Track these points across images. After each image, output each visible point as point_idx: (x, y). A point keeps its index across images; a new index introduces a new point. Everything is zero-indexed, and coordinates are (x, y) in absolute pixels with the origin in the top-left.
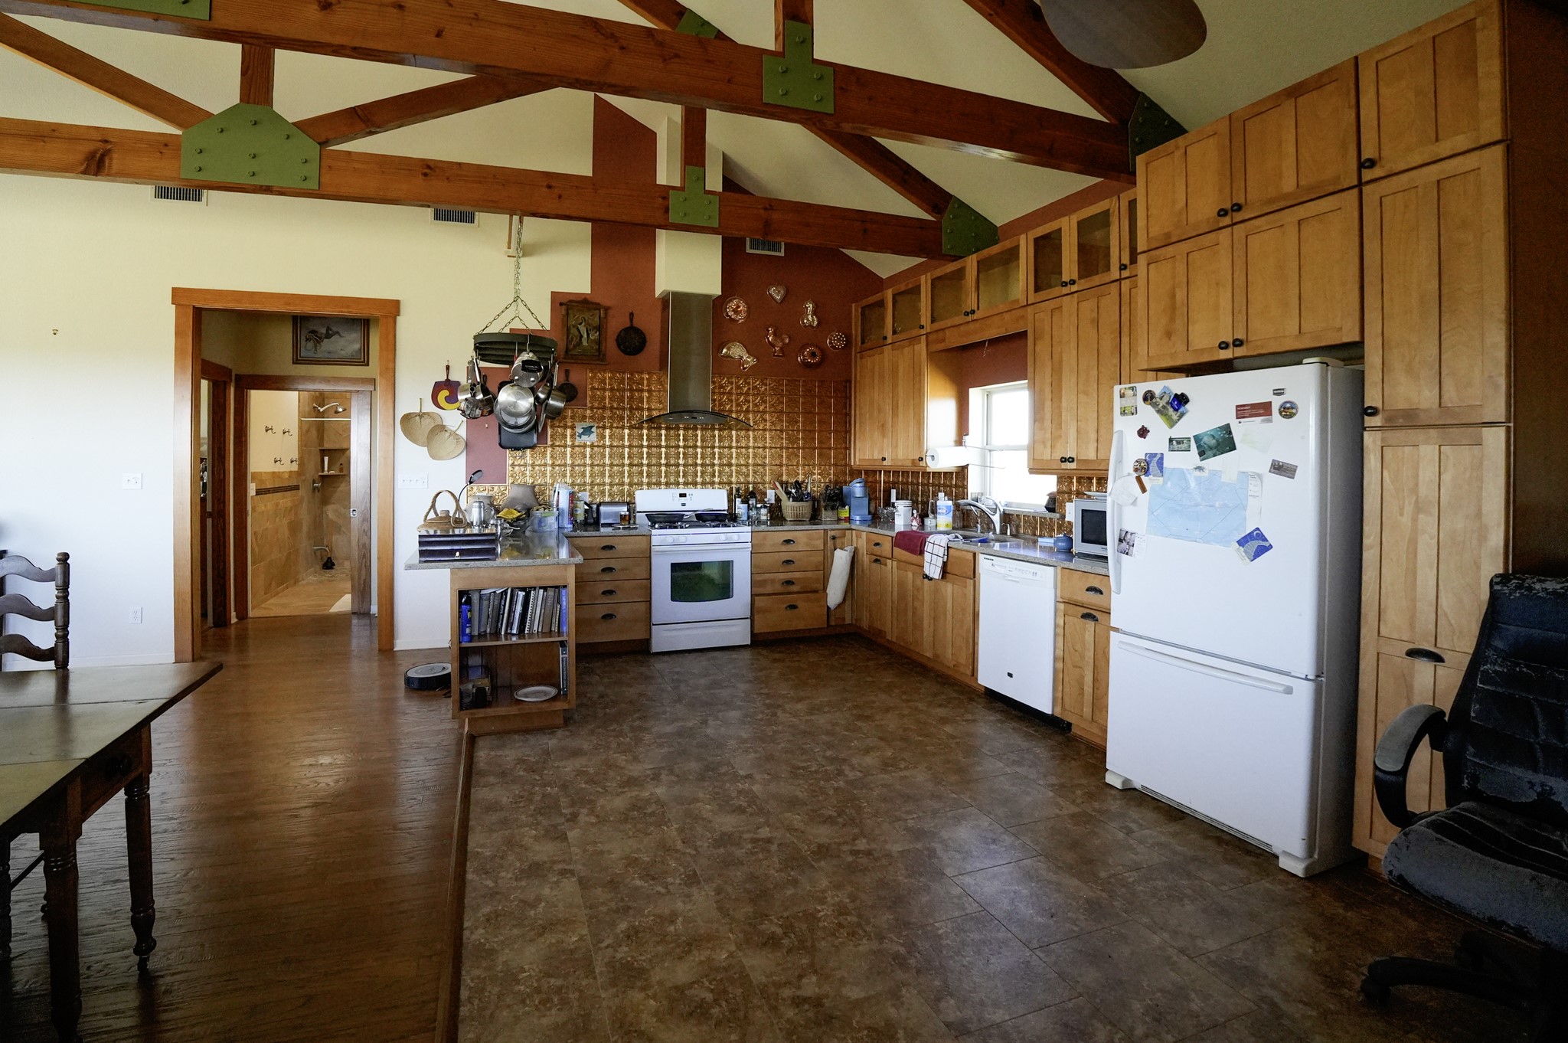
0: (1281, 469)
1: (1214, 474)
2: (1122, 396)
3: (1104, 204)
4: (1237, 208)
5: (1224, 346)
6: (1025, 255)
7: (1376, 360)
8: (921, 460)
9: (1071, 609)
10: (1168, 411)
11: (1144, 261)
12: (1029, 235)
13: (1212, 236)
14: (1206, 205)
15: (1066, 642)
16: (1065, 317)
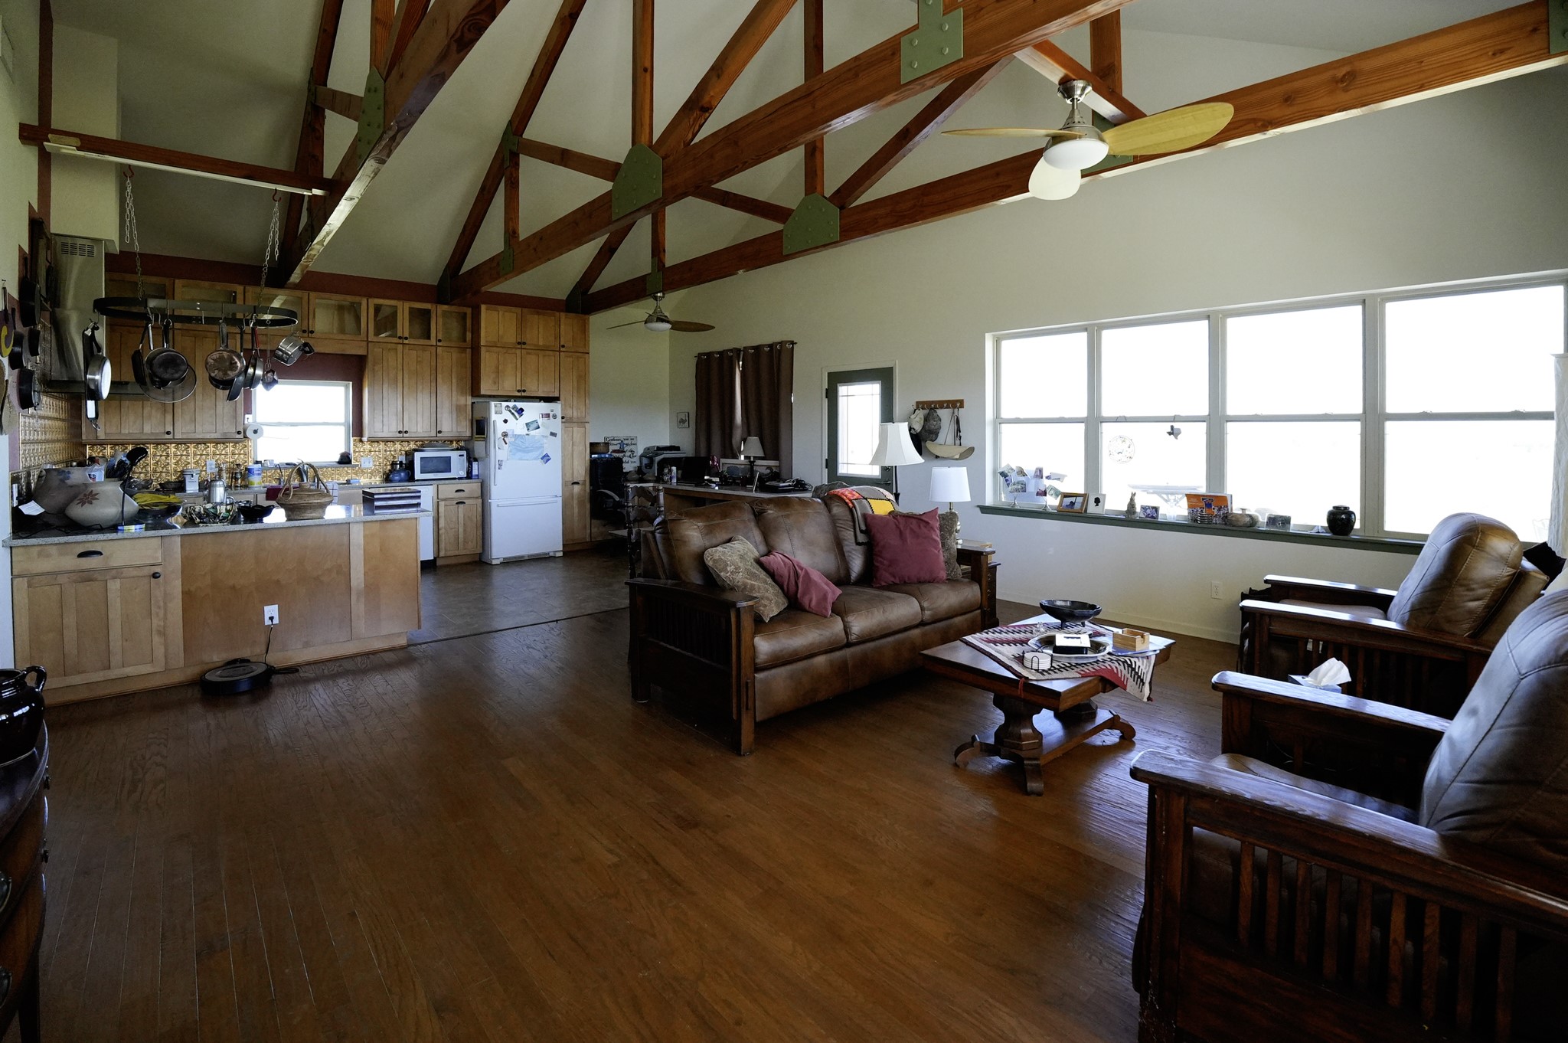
0: (553, 434)
1: (534, 436)
2: (495, 406)
3: (427, 306)
4: (524, 343)
5: (519, 391)
6: (366, 311)
7: (563, 403)
8: (239, 433)
9: (448, 503)
10: (516, 414)
11: (483, 350)
12: (370, 300)
13: (514, 350)
14: (511, 337)
15: (445, 519)
16: (400, 356)
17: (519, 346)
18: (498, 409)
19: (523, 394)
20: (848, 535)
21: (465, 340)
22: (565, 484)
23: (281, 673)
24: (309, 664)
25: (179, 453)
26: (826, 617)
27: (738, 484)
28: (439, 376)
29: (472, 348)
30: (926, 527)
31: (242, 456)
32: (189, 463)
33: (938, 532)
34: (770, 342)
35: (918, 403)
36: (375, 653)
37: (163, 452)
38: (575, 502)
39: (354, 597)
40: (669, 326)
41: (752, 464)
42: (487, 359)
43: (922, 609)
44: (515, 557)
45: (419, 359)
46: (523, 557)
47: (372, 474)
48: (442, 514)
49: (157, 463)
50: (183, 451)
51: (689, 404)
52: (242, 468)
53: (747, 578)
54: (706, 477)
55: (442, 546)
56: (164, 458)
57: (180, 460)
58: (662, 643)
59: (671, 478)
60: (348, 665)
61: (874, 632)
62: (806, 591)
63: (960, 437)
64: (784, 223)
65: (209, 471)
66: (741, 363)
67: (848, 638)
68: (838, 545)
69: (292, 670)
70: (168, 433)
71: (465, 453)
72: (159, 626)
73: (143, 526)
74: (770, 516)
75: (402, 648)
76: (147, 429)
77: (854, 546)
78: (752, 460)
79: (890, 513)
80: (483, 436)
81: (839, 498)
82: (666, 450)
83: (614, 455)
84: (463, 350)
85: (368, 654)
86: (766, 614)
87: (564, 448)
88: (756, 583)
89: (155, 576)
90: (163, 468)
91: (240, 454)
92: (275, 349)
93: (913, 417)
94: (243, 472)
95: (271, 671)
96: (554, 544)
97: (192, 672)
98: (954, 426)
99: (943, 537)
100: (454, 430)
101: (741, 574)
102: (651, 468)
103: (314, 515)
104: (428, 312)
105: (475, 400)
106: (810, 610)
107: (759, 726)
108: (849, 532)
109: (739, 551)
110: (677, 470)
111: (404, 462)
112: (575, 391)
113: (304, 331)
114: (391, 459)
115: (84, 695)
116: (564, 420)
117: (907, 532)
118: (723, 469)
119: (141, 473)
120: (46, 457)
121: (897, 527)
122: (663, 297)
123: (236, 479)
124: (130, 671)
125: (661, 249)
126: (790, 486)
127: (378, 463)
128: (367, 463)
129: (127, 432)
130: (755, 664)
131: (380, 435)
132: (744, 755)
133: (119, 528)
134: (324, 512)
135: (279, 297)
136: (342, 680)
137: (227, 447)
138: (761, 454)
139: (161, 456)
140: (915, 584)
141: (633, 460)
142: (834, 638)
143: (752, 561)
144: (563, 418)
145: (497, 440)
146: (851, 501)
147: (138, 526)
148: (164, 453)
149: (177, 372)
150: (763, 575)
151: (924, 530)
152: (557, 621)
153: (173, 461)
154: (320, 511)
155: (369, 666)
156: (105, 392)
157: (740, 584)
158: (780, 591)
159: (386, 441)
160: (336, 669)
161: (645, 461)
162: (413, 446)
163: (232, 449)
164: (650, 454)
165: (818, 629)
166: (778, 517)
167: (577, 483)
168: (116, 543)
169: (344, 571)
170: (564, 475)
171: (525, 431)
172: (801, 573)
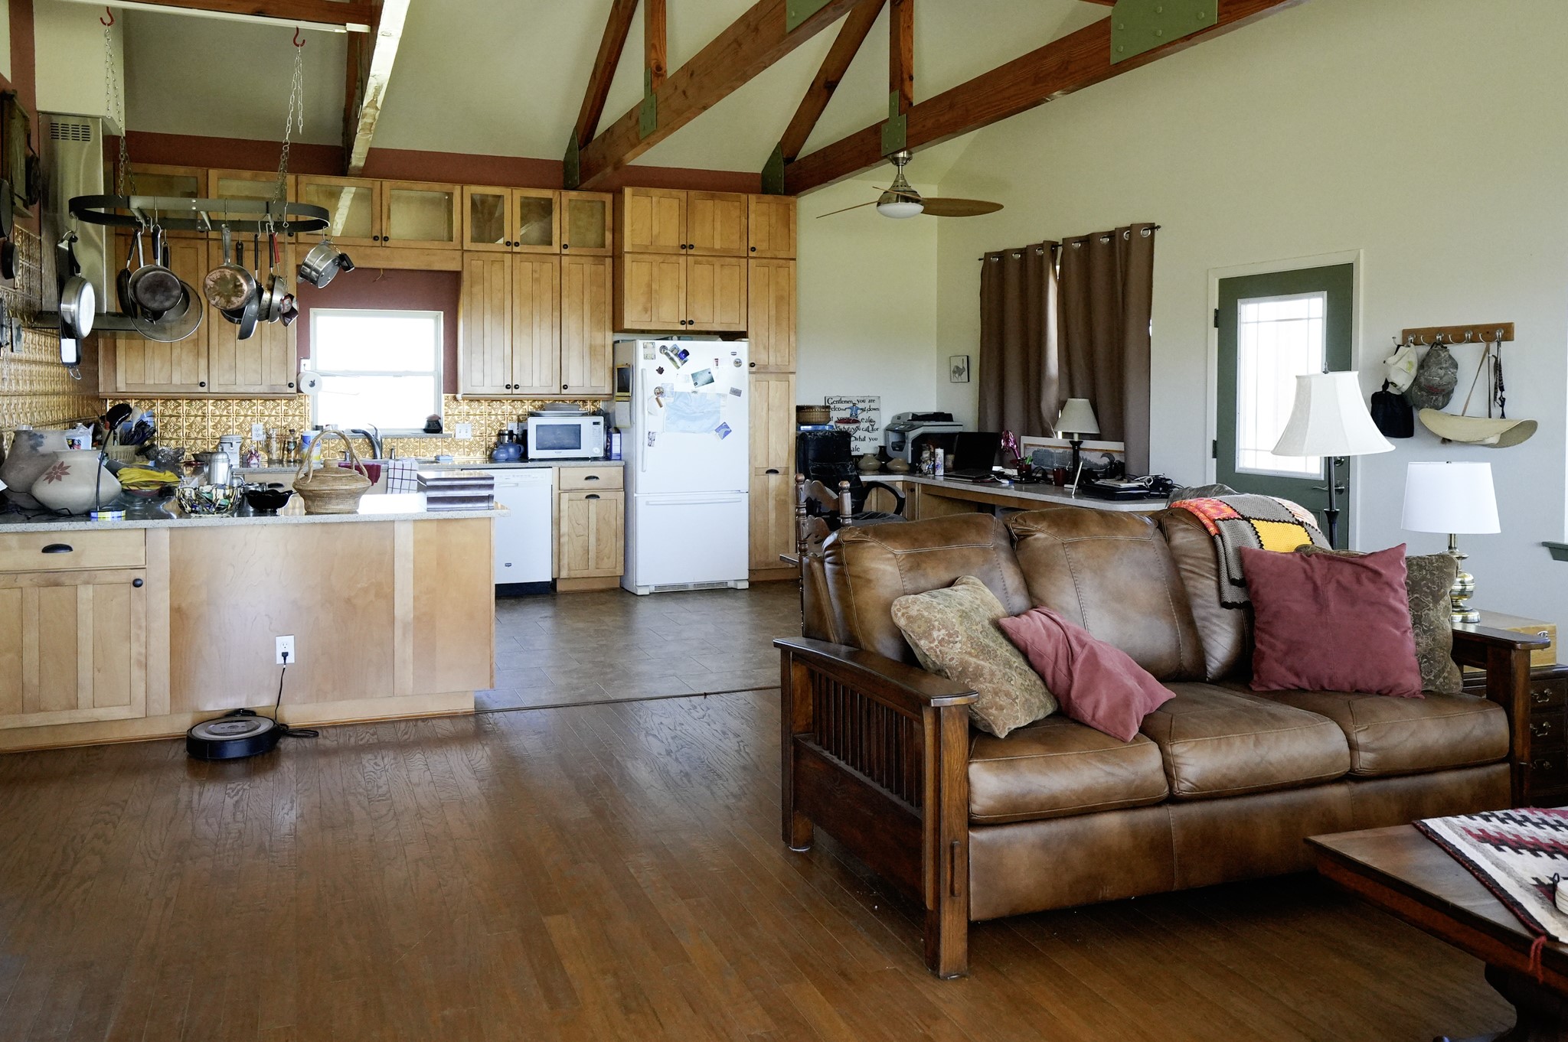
0: (736, 392)
1: (704, 395)
2: (645, 347)
3: (547, 194)
4: (691, 247)
5: (683, 323)
6: (459, 205)
7: (753, 341)
8: (290, 385)
9: (573, 495)
10: (676, 359)
11: (628, 258)
12: (465, 188)
13: (675, 257)
14: (671, 238)
15: (570, 520)
16: (508, 271)
17: (684, 251)
18: (648, 351)
19: (690, 327)
20: (1204, 589)
21: (603, 246)
22: (754, 472)
23: (294, 736)
24: (335, 726)
25: (218, 413)
26: (1124, 741)
27: (1049, 482)
28: (565, 301)
29: (613, 257)
30: (1374, 582)
31: (297, 418)
32: (230, 427)
33: (1403, 593)
34: (1110, 227)
35: (1406, 333)
36: (425, 719)
37: (198, 410)
38: (772, 503)
39: (398, 632)
40: (919, 208)
41: (1076, 446)
42: (634, 273)
43: (1353, 746)
44: (673, 586)
45: (536, 275)
46: (684, 586)
47: (471, 448)
48: (564, 514)
49: (190, 426)
50: (223, 410)
51: (969, 342)
52: (297, 435)
53: (970, 654)
54: (995, 468)
55: (565, 561)
56: (199, 419)
57: (219, 422)
58: (826, 754)
59: (934, 468)
60: (386, 734)
61: (1232, 781)
62: (1088, 688)
63: (1503, 400)
64: (1113, 6)
65: (255, 439)
66: (1058, 267)
67: (1171, 787)
68: (1182, 605)
69: (309, 732)
70: (202, 384)
71: (601, 419)
72: (140, 654)
73: (123, 513)
74: (1038, 544)
75: (466, 715)
76: (177, 379)
77: (1216, 609)
78: (1076, 438)
79: (1298, 549)
80: (626, 394)
81: (1191, 517)
82: (929, 420)
83: (842, 426)
84: (599, 259)
85: (417, 720)
86: (1000, 723)
87: (753, 414)
88: (986, 664)
89: (137, 584)
90: (198, 433)
91: (294, 416)
92: (301, 263)
93: (1391, 360)
94: (298, 441)
95: (281, 731)
96: (736, 570)
97: (180, 724)
98: (1486, 379)
99: (1416, 606)
100: (587, 384)
101: (958, 645)
102: (901, 449)
103: (341, 507)
104: (550, 201)
105: (619, 337)
106: (1093, 724)
107: (974, 928)
108: (1208, 582)
109: (961, 604)
110: (945, 454)
111: (515, 432)
112: (773, 320)
113: (376, 238)
114: (497, 427)
115: (45, 741)
116: (753, 369)
117: (1330, 591)
118: (1027, 454)
119: (171, 439)
120: (32, 414)
121: (1309, 578)
122: (909, 159)
123: (289, 451)
124: (101, 714)
125: (906, 76)
126: (1140, 488)
127: (478, 434)
128: (463, 432)
129: (152, 382)
130: (970, 814)
131: (479, 390)
132: (945, 978)
133: (93, 514)
134: (357, 504)
135: (346, 189)
136: (370, 756)
137: (278, 405)
138: (1094, 430)
139: (196, 416)
140: (1344, 692)
141: (873, 435)
142: (1137, 782)
143: (986, 623)
144: (752, 365)
145: (646, 400)
146: (1214, 521)
147: (116, 514)
148: (200, 413)
149: (167, 299)
150: (1005, 650)
151: (1369, 586)
152: (705, 694)
153: (211, 424)
154: (351, 502)
155: (412, 737)
156: (86, 327)
157: (954, 663)
158: (1039, 682)
159: (492, 400)
160: (367, 738)
161: (893, 438)
162: (528, 407)
163: (284, 408)
164: (900, 428)
165: (1103, 760)
166: (1053, 546)
167: (776, 472)
168: (89, 535)
169: (386, 594)
170: (752, 458)
171: (691, 387)
172: (1081, 655)
